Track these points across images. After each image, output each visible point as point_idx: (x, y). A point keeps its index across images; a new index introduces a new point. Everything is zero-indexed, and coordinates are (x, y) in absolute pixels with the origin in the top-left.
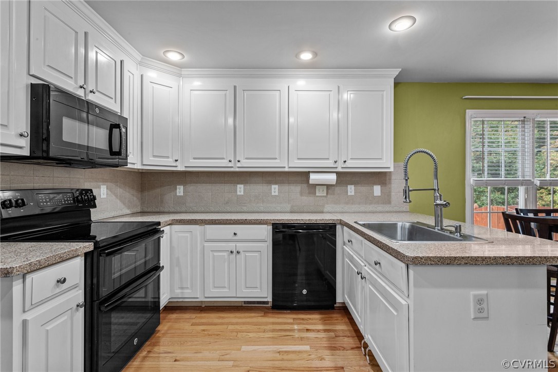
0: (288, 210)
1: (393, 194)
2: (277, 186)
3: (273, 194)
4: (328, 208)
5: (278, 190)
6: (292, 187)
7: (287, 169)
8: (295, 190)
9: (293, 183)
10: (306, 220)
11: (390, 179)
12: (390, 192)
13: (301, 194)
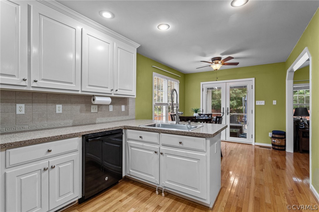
0: (71, 124)
1: (130, 110)
2: (61, 106)
3: (57, 112)
4: (98, 120)
5: (62, 108)
6: (73, 106)
7: (80, 93)
8: (76, 108)
9: (75, 104)
10: (107, 129)
11: (128, 102)
12: (128, 109)
13: (81, 111)
